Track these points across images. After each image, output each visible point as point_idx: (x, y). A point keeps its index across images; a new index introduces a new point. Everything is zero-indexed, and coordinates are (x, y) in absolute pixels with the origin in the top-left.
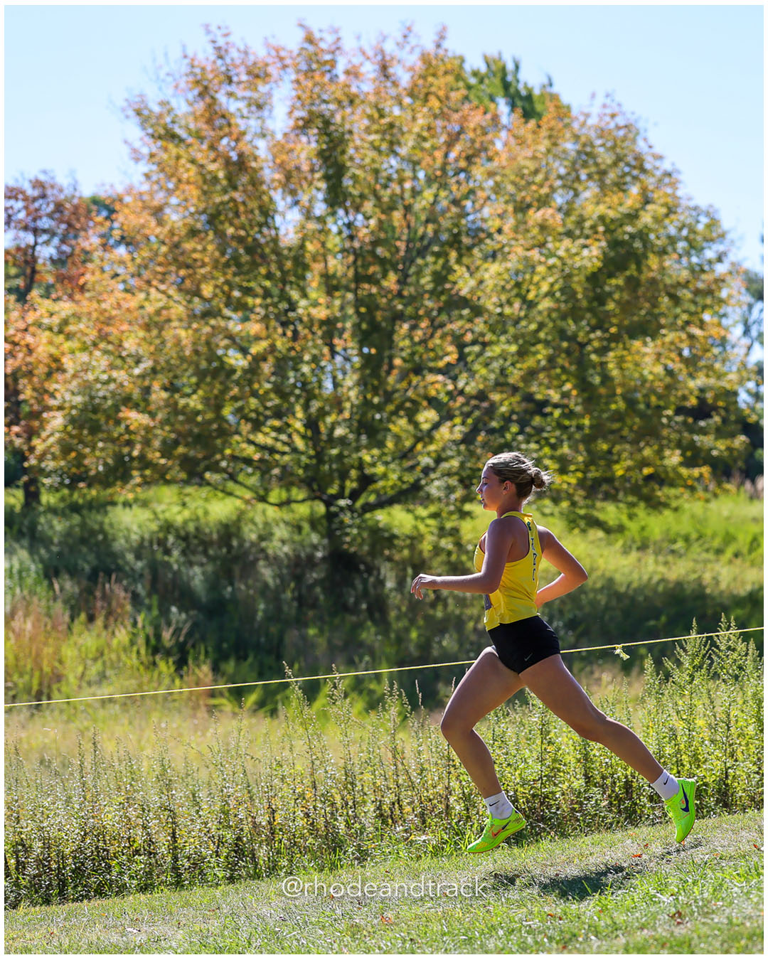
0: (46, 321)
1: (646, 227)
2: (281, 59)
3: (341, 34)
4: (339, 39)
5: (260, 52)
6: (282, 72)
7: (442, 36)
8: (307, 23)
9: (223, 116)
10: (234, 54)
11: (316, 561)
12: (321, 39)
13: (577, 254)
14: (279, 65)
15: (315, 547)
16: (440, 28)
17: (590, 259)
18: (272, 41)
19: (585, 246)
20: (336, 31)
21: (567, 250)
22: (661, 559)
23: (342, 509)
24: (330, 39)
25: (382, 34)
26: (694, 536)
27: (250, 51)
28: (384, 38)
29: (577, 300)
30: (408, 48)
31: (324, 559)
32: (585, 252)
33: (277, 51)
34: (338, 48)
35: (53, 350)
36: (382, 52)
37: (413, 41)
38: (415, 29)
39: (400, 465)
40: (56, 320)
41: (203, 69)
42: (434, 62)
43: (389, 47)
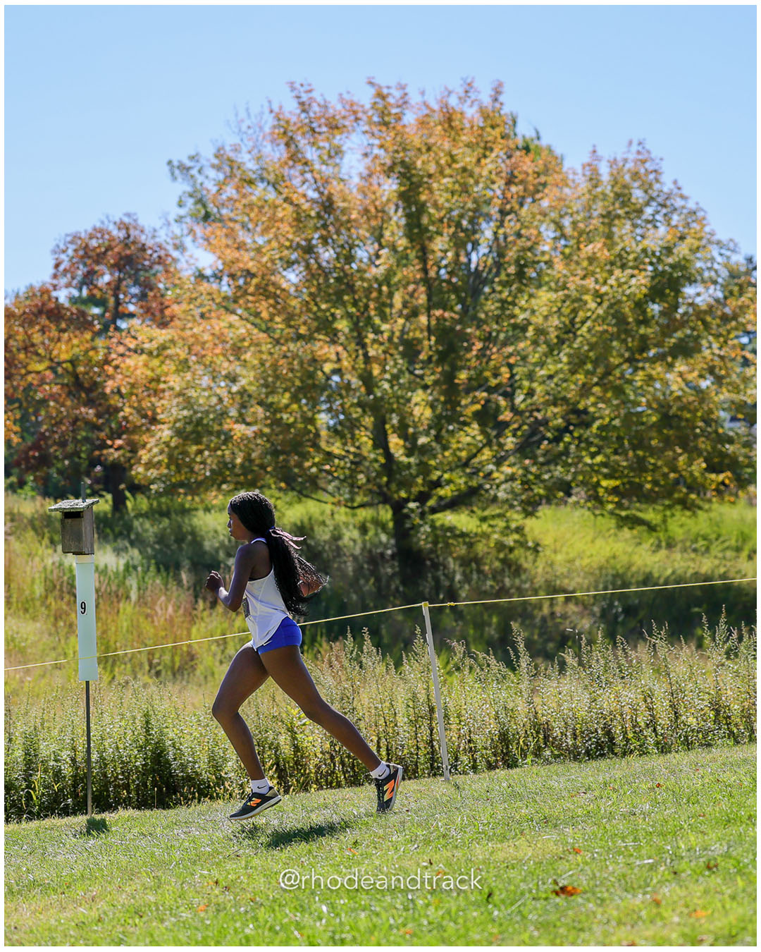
0: (147, 346)
1: (684, 258)
2: (355, 112)
3: (408, 90)
4: (406, 94)
5: (336, 107)
6: (355, 124)
7: (497, 92)
8: (376, 81)
9: (306, 164)
10: (315, 108)
11: (388, 558)
12: (389, 94)
13: (626, 283)
14: (352, 118)
15: (386, 547)
16: (496, 83)
17: (638, 287)
18: (346, 96)
19: (633, 276)
20: (402, 87)
21: (617, 280)
22: (685, 555)
23: (412, 510)
24: (397, 94)
25: (446, 88)
26: (713, 536)
27: (329, 105)
28: (450, 93)
29: (628, 323)
30: (469, 102)
31: (393, 556)
32: (633, 281)
33: (352, 105)
34: (405, 103)
35: (149, 373)
36: (446, 106)
37: (473, 95)
38: (475, 85)
39: (464, 471)
40: (154, 345)
41: (288, 122)
42: (491, 115)
43: (453, 101)
